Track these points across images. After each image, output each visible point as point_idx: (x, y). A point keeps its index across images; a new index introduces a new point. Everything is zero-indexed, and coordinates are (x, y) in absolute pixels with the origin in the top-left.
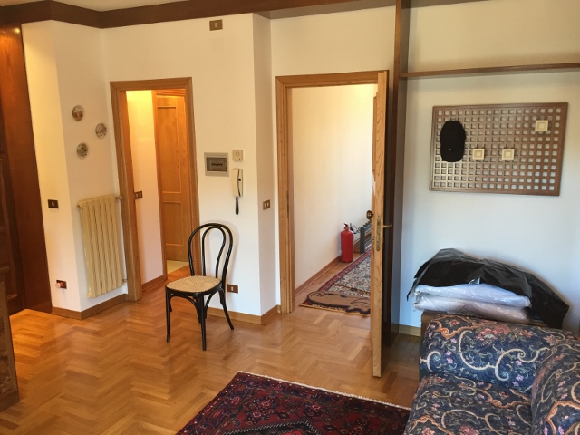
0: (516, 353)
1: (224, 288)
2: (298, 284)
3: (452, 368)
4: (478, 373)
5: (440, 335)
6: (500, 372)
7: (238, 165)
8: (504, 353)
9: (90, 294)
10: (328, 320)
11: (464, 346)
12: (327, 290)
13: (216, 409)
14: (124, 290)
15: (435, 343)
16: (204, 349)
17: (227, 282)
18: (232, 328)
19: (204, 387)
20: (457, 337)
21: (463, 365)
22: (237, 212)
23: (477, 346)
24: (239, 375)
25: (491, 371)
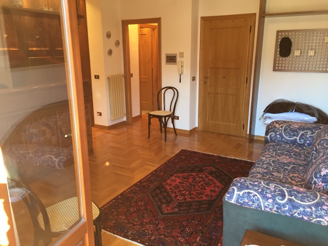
0: (307, 132)
3: (279, 139)
4: (290, 141)
5: (275, 126)
6: (299, 140)
8: (302, 132)
9: (112, 118)
11: (285, 130)
13: (175, 159)
14: (125, 119)
15: (272, 130)
16: (166, 141)
17: (175, 115)
18: (176, 135)
21: (284, 138)
22: (180, 82)
23: (290, 130)
24: (183, 150)
25: (296, 140)
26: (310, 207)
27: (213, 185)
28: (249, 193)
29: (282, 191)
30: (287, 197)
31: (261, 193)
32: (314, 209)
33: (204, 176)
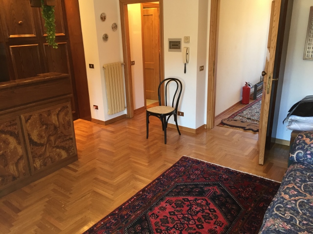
1: (176, 113)
2: (217, 114)
3: (309, 161)
5: (304, 142)
7: (187, 45)
9: (109, 113)
10: (233, 134)
12: (233, 118)
13: (172, 172)
14: (125, 112)
15: (300, 146)
16: (166, 143)
17: (178, 110)
18: (180, 134)
19: (165, 161)
22: (185, 72)
24: (183, 157)
27: (214, 220)
33: (204, 203)
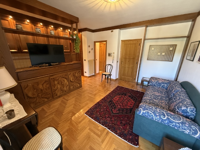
0: (165, 85)
5: (152, 81)
7: (114, 55)
8: (163, 85)
9: (89, 74)
11: (156, 83)
14: (94, 74)
16: (108, 83)
17: (111, 74)
20: (155, 81)
22: (113, 63)
23: (158, 83)
26: (178, 123)
27: (131, 102)
28: (148, 112)
29: (163, 113)
30: (166, 116)
31: (153, 113)
32: (181, 125)
33: (127, 97)
